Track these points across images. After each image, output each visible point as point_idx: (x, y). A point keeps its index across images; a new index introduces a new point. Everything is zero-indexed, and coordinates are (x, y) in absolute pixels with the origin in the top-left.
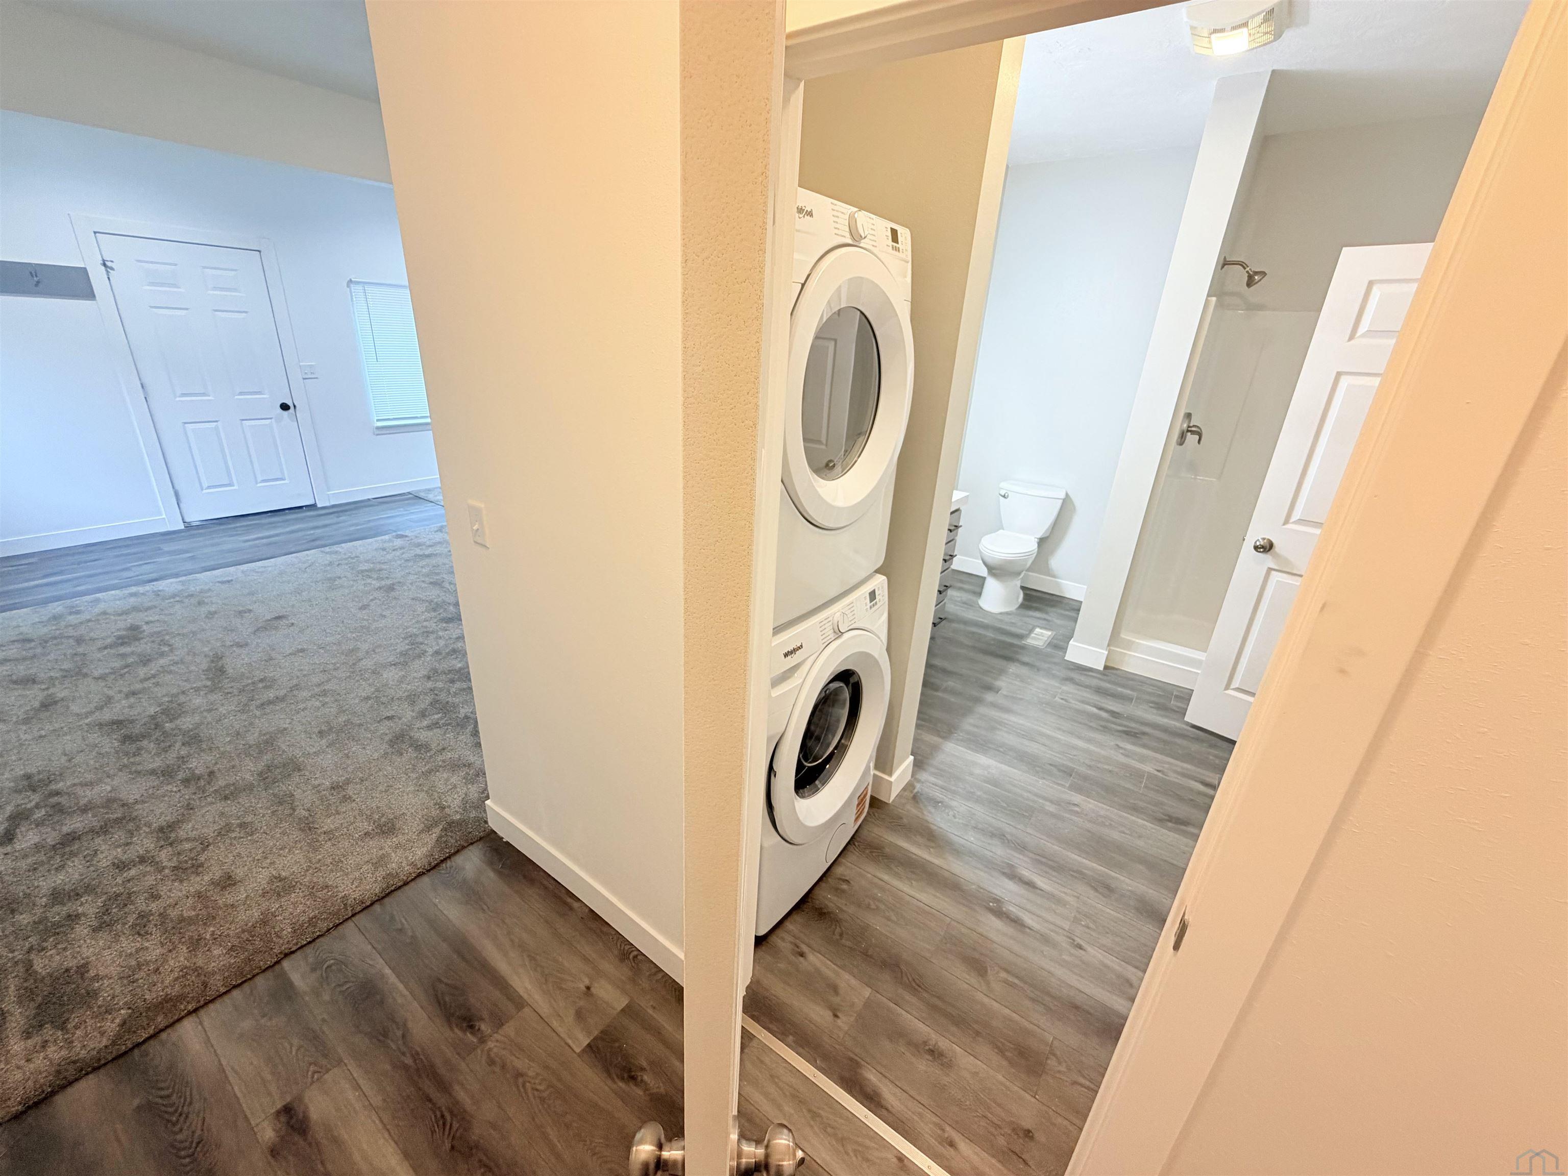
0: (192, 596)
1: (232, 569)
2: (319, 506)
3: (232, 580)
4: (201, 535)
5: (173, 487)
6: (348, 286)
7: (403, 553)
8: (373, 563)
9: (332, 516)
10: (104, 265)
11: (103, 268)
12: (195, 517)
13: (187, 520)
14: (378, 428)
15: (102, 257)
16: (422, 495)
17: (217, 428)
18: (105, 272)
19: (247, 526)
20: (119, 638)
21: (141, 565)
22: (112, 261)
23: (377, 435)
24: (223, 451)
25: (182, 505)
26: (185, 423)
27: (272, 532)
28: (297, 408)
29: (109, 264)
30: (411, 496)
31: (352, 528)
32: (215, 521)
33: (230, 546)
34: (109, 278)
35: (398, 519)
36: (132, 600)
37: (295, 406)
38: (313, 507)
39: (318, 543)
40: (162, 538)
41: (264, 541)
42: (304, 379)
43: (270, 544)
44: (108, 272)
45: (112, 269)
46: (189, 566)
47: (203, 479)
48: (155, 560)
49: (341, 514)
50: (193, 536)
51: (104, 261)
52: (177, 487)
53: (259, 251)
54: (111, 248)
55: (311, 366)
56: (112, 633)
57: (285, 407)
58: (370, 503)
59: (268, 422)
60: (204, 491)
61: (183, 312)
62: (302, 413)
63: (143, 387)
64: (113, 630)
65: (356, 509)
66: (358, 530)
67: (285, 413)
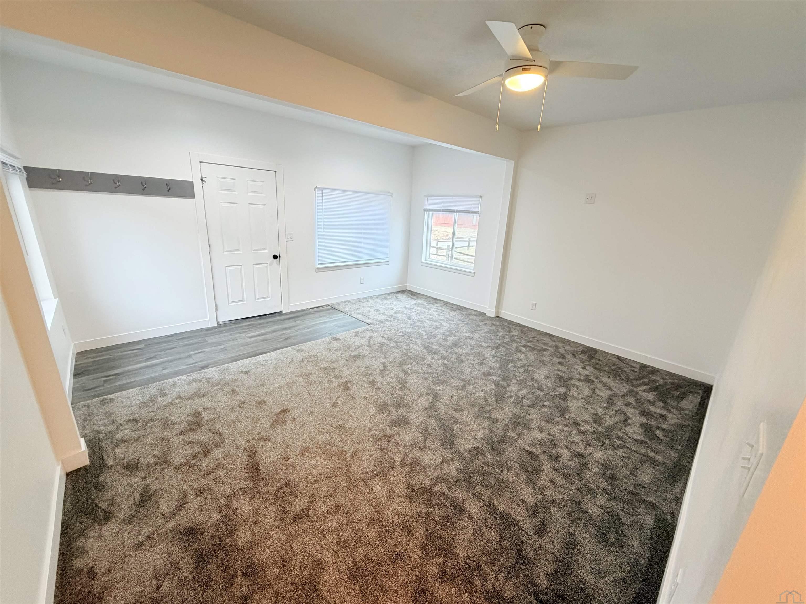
0: (227, 384)
1: (246, 361)
2: (283, 312)
3: (249, 371)
4: (226, 331)
5: (215, 303)
6: (315, 190)
7: (342, 354)
8: (328, 362)
9: (291, 320)
10: (202, 180)
11: (201, 181)
12: (222, 320)
13: (219, 321)
14: (318, 269)
15: (201, 174)
16: (336, 307)
17: (241, 269)
18: (201, 183)
19: (249, 325)
20: (190, 423)
21: (197, 353)
22: (206, 178)
23: (317, 272)
24: (242, 281)
25: (218, 313)
26: (227, 266)
27: (263, 331)
28: (281, 257)
29: (204, 179)
30: (329, 307)
31: (306, 330)
32: (232, 321)
33: (241, 341)
34: (203, 187)
35: (328, 325)
36: (194, 385)
37: (280, 257)
38: (281, 312)
39: (289, 341)
40: (205, 332)
41: (260, 338)
42: (286, 241)
43: (264, 340)
44: (203, 183)
45: (205, 182)
46: (222, 356)
47: (230, 297)
48: (203, 350)
49: (296, 319)
50: (221, 332)
51: (202, 177)
52: (217, 303)
53: (275, 171)
54: (207, 170)
55: (291, 234)
56: (185, 418)
57: (275, 257)
58: (309, 311)
59: (265, 265)
60: (230, 304)
61: (235, 205)
62: (283, 260)
63: (209, 247)
64: (185, 416)
65: (303, 315)
66: (309, 332)
67: (275, 260)
